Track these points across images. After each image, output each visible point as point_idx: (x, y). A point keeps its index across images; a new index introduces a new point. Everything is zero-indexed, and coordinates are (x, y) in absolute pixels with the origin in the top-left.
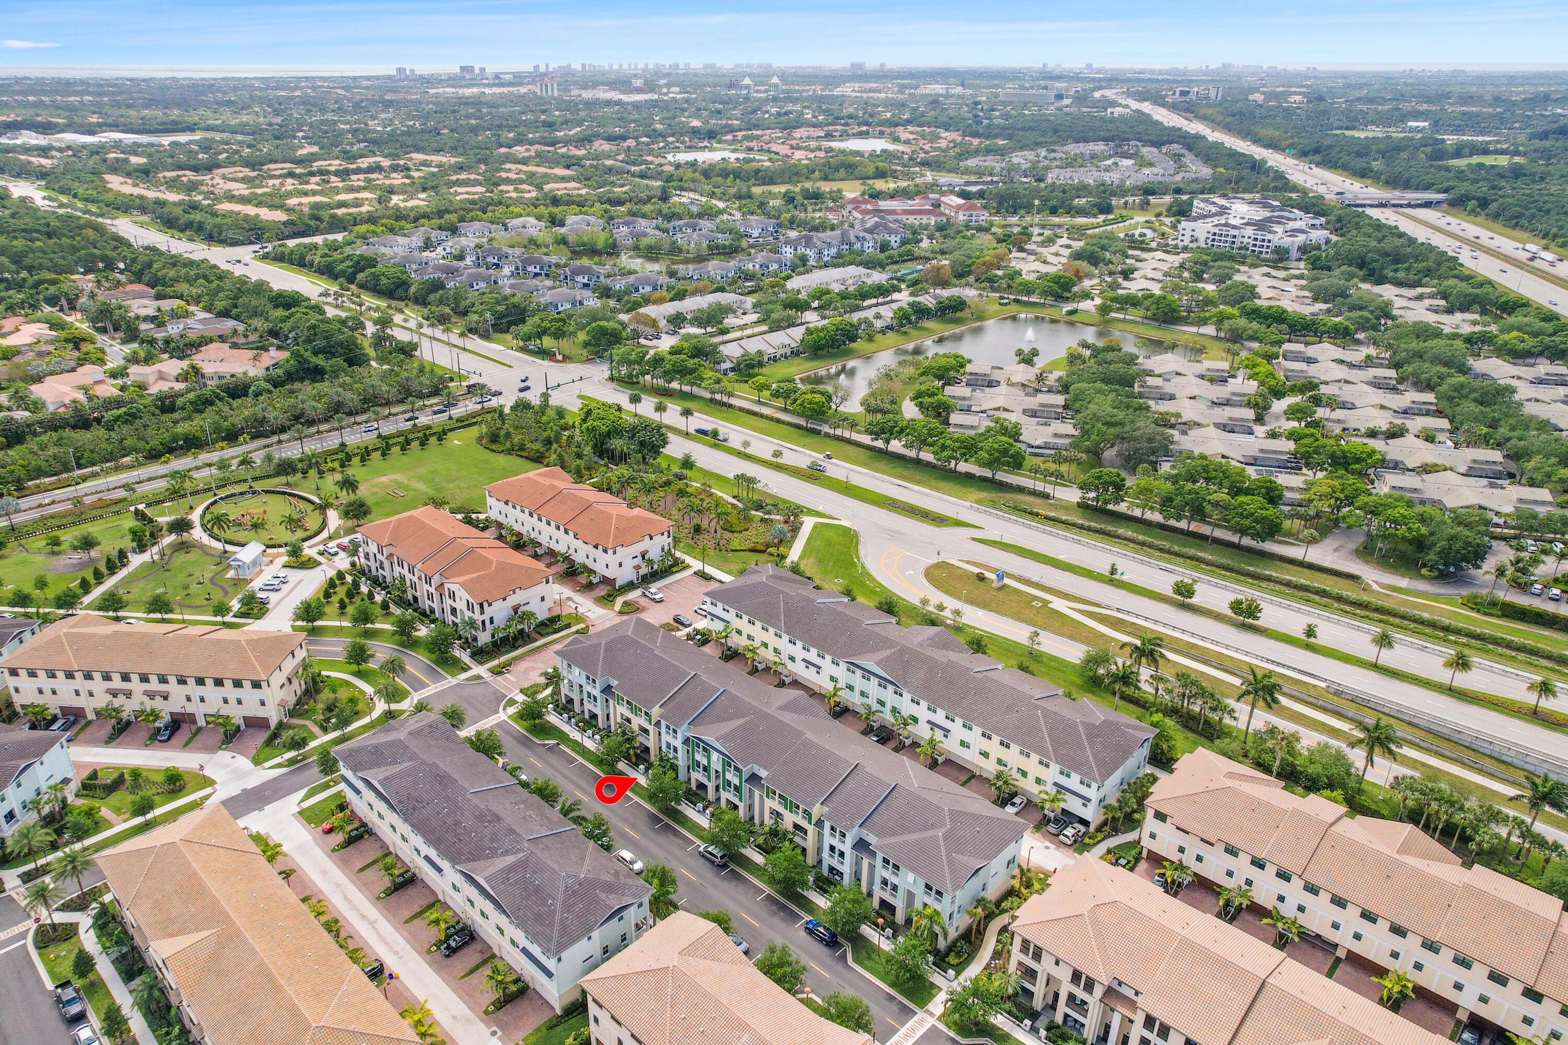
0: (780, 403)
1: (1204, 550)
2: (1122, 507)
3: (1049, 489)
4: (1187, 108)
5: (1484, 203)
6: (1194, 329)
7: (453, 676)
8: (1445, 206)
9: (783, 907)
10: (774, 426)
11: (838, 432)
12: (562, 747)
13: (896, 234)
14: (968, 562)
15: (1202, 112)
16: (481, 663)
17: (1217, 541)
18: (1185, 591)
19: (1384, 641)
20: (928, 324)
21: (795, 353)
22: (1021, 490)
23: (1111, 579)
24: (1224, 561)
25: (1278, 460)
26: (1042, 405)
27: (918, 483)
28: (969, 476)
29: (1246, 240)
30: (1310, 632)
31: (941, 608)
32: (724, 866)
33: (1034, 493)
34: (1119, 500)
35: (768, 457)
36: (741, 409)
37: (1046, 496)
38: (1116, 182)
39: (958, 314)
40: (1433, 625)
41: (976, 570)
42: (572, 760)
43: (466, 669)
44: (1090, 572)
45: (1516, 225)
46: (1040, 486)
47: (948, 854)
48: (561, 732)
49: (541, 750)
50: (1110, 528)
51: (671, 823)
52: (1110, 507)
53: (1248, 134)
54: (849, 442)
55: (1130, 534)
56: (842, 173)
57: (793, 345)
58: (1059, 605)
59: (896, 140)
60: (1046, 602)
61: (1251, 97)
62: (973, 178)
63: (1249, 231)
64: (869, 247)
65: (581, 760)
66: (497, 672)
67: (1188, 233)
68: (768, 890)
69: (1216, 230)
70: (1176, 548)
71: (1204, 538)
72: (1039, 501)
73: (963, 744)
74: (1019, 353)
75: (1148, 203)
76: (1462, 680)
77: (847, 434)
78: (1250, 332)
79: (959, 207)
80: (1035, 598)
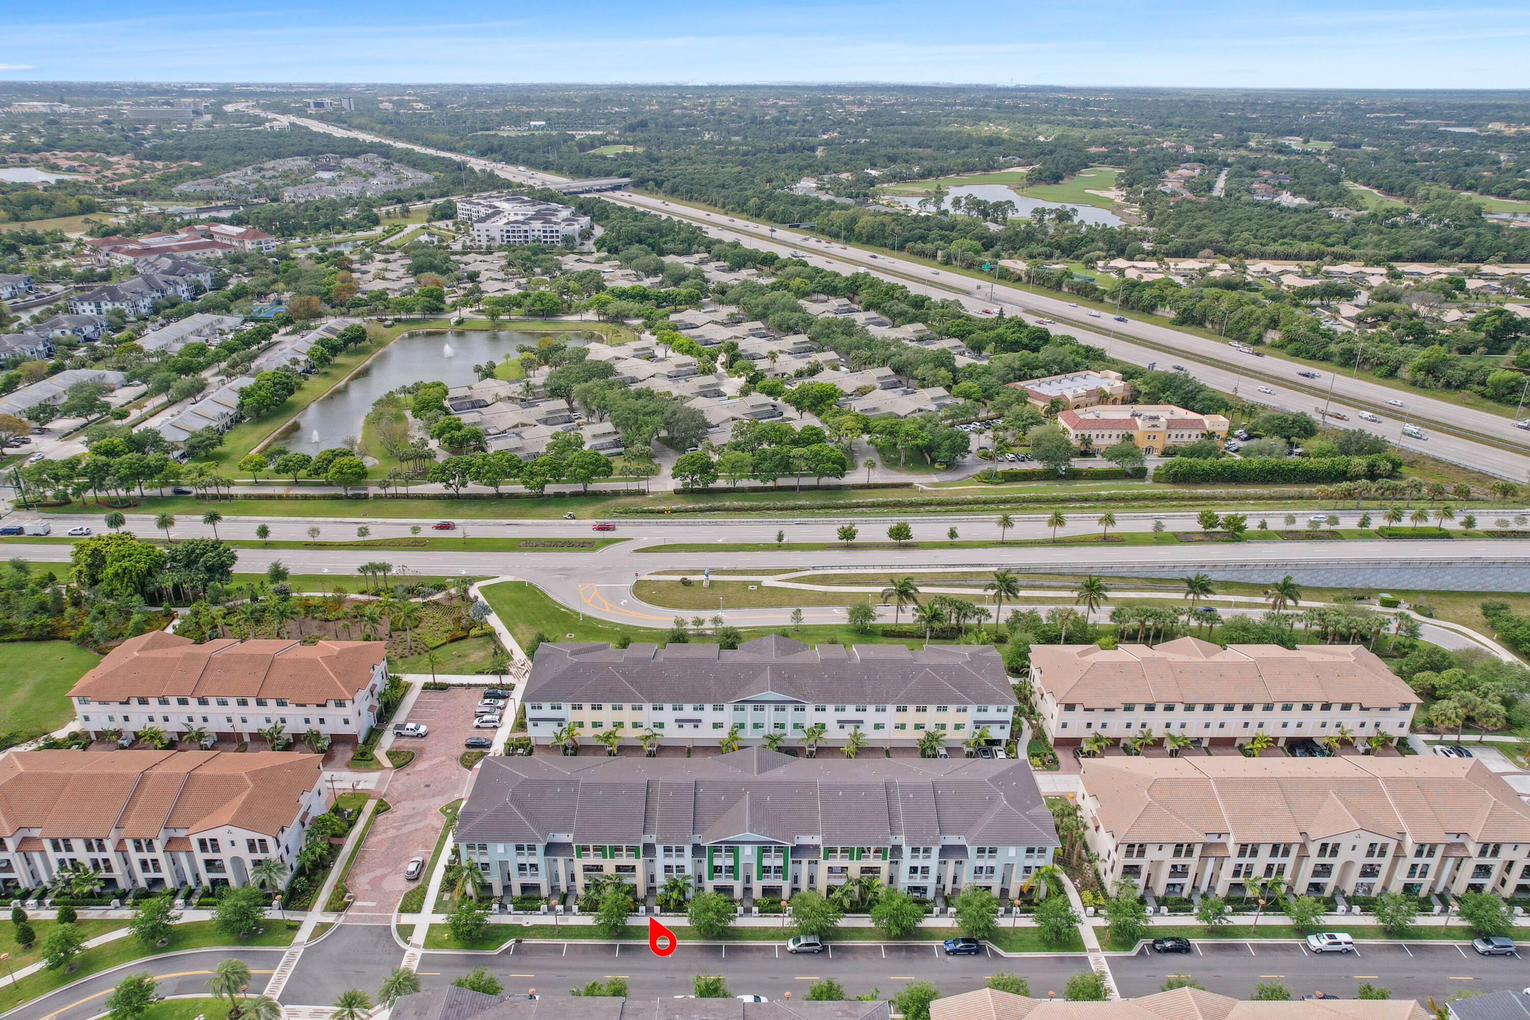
0: (288, 478)
1: (799, 499)
2: (721, 483)
3: (643, 485)
4: (339, 120)
5: (659, 184)
6: (577, 318)
7: (288, 943)
8: (631, 188)
9: (909, 949)
10: (307, 505)
11: (391, 490)
12: (526, 941)
13: (203, 271)
14: (658, 573)
15: (356, 122)
16: (306, 909)
17: (803, 488)
18: (847, 534)
19: (1006, 522)
20: (339, 359)
21: (237, 420)
22: (616, 494)
23: (780, 545)
24: (819, 502)
25: (766, 412)
26: (549, 412)
27: (521, 516)
28: (559, 496)
29: (536, 233)
30: (953, 534)
31: (699, 622)
32: (824, 950)
33: (629, 493)
34: (715, 478)
35: (355, 538)
36: (247, 497)
37: (642, 493)
38: (355, 194)
39: (363, 344)
40: (976, 502)
41: (679, 578)
42: (558, 949)
43: (294, 928)
44: (757, 545)
45: (691, 197)
46: (633, 486)
47: (1024, 814)
48: (507, 927)
49: (507, 959)
50: (717, 504)
51: (731, 943)
52: (711, 486)
53: (417, 139)
54: (407, 497)
55: (736, 504)
56: (36, 210)
57: (231, 412)
58: (769, 581)
59: (54, 168)
60: (758, 584)
61: (381, 106)
62: (202, 205)
63: (537, 225)
64: (183, 291)
65: (566, 942)
66: (339, 904)
67: (484, 234)
68: (882, 943)
69: (509, 228)
70: (779, 504)
71: (792, 488)
72: (639, 499)
73: (878, 726)
74: (478, 369)
75: (408, 211)
76: (1061, 532)
77: (402, 490)
78: (635, 311)
79: (241, 237)
80: (745, 584)
